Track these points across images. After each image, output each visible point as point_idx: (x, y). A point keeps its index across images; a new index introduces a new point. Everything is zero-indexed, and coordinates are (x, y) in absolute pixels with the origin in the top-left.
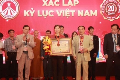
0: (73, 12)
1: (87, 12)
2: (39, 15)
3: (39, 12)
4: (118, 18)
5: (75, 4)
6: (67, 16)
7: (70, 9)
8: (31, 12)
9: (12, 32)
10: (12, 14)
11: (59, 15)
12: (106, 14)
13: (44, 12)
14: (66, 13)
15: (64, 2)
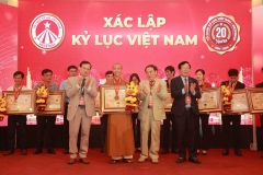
0: (155, 37)
1: (180, 37)
2: (97, 43)
3: (97, 37)
4: (232, 49)
5: (159, 24)
6: (144, 43)
7: (151, 33)
8: (83, 36)
9: (49, 73)
10: (51, 42)
11: (132, 43)
12: (212, 42)
13: (105, 37)
14: (143, 39)
15: (139, 19)
